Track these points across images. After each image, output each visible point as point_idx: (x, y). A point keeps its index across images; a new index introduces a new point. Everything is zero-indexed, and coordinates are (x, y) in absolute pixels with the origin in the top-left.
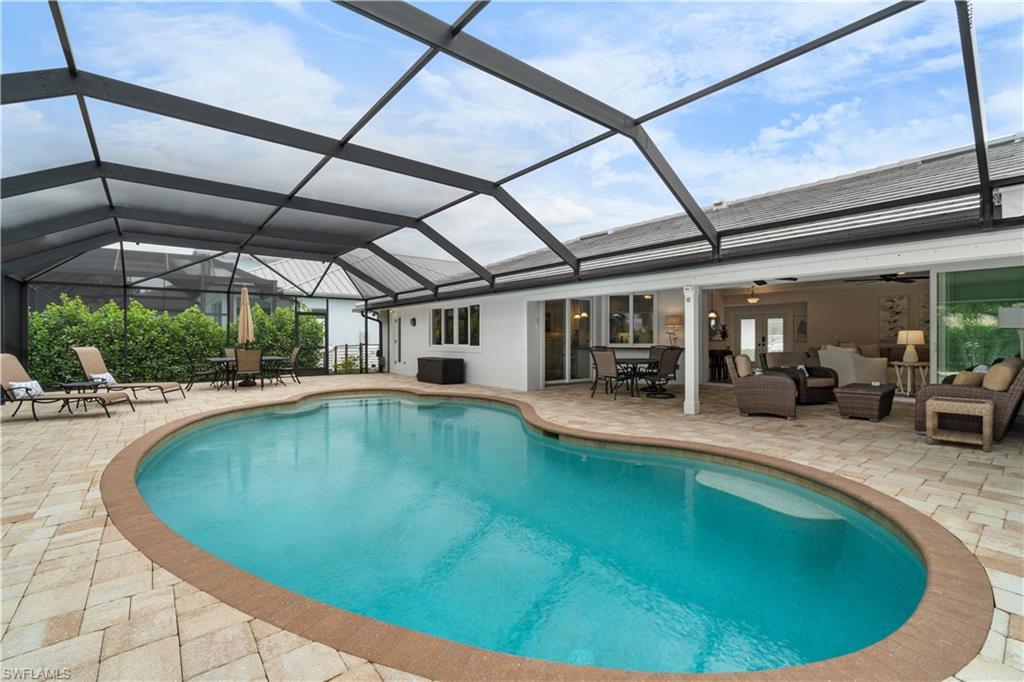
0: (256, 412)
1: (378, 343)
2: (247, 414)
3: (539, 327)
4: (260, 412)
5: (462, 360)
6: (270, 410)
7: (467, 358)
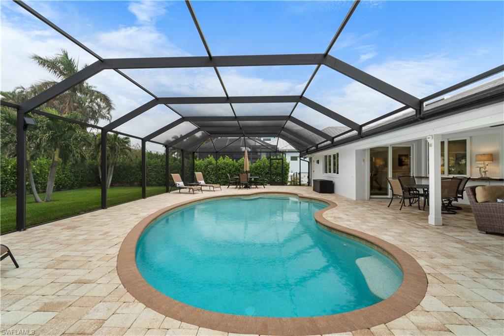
0: (234, 197)
1: (308, 172)
2: (230, 197)
3: (365, 164)
4: (236, 197)
5: (332, 182)
6: (239, 197)
7: (335, 180)
